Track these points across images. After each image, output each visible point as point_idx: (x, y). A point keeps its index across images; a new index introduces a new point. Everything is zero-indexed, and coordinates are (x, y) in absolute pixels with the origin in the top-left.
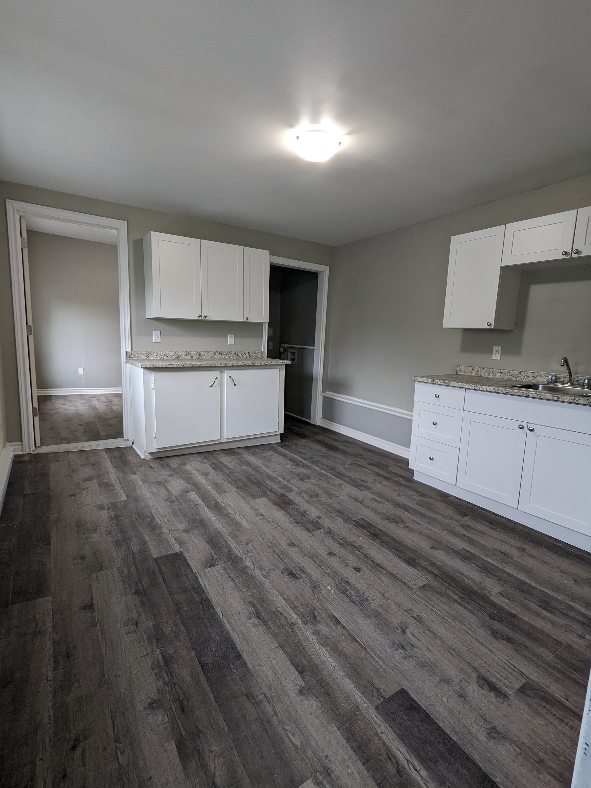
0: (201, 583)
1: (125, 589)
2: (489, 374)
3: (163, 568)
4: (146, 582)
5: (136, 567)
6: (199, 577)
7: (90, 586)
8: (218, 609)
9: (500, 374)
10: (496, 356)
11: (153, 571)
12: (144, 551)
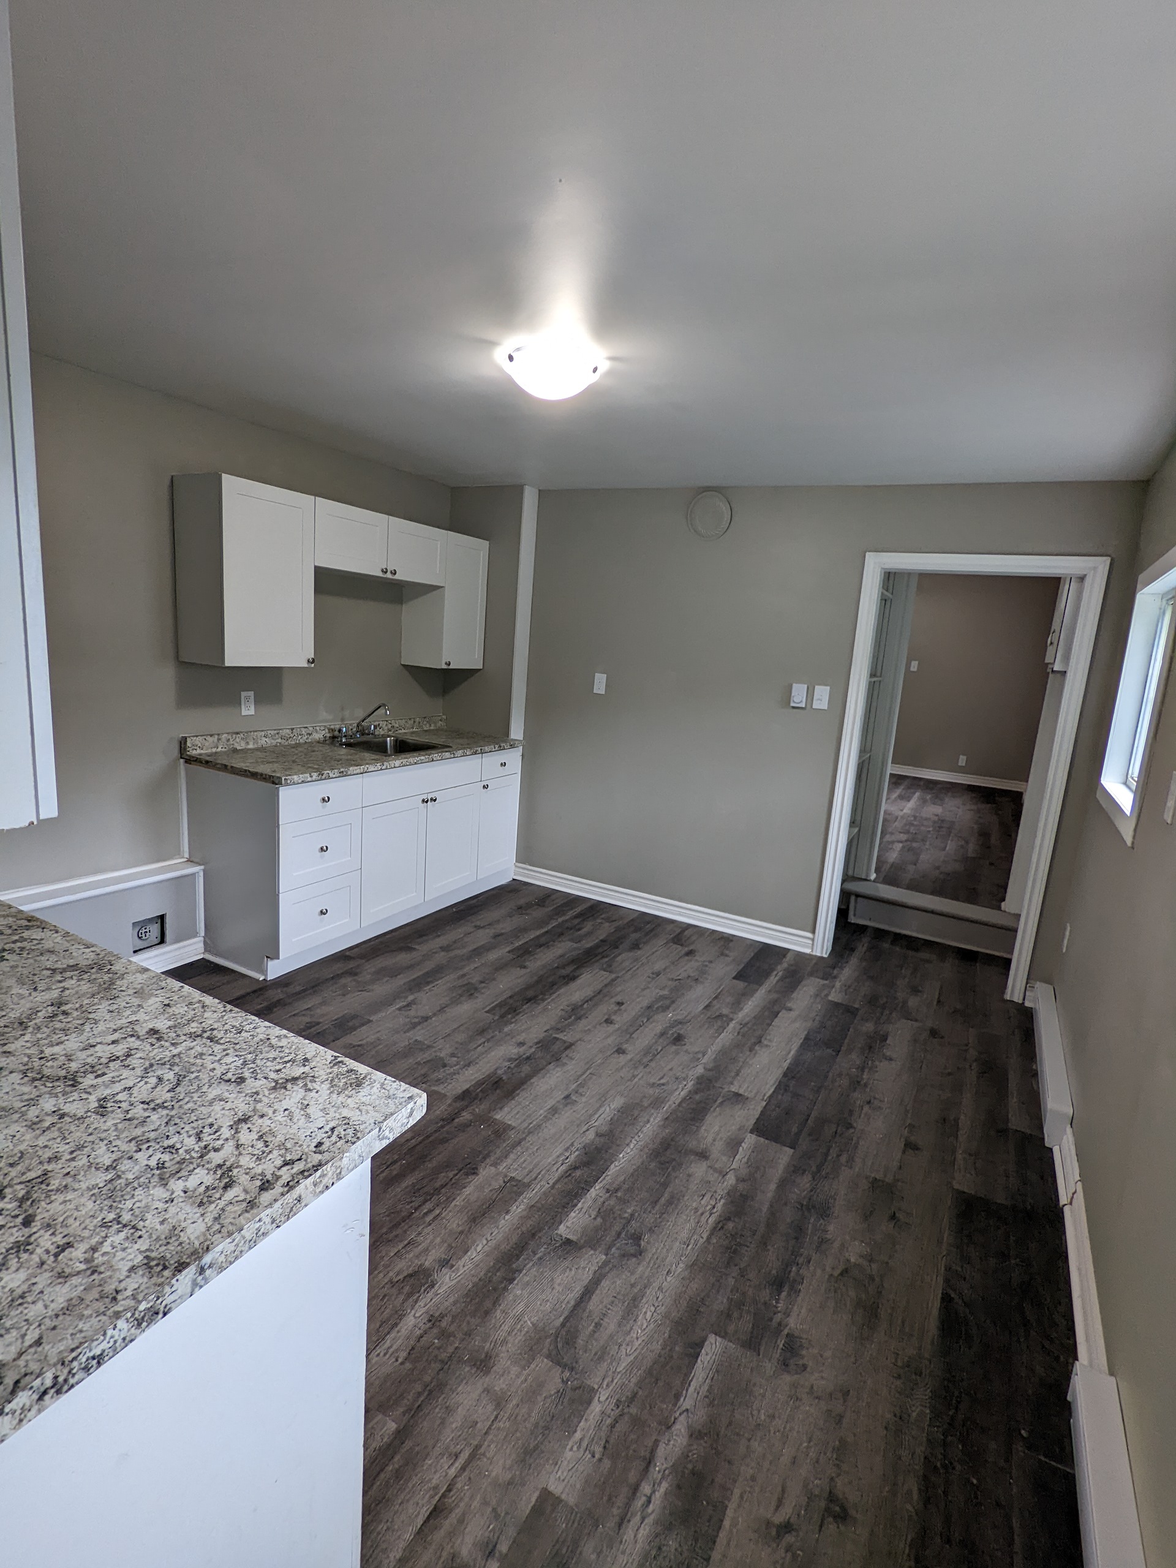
0: (772, 1090)
1: (858, 1138)
2: (247, 743)
3: (794, 1129)
4: (829, 1130)
5: (827, 1154)
6: (768, 1095)
7: (900, 1168)
8: (786, 1065)
9: (264, 739)
10: (248, 710)
11: (810, 1135)
12: (796, 1169)
